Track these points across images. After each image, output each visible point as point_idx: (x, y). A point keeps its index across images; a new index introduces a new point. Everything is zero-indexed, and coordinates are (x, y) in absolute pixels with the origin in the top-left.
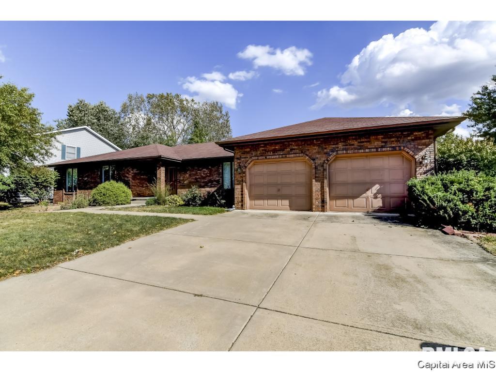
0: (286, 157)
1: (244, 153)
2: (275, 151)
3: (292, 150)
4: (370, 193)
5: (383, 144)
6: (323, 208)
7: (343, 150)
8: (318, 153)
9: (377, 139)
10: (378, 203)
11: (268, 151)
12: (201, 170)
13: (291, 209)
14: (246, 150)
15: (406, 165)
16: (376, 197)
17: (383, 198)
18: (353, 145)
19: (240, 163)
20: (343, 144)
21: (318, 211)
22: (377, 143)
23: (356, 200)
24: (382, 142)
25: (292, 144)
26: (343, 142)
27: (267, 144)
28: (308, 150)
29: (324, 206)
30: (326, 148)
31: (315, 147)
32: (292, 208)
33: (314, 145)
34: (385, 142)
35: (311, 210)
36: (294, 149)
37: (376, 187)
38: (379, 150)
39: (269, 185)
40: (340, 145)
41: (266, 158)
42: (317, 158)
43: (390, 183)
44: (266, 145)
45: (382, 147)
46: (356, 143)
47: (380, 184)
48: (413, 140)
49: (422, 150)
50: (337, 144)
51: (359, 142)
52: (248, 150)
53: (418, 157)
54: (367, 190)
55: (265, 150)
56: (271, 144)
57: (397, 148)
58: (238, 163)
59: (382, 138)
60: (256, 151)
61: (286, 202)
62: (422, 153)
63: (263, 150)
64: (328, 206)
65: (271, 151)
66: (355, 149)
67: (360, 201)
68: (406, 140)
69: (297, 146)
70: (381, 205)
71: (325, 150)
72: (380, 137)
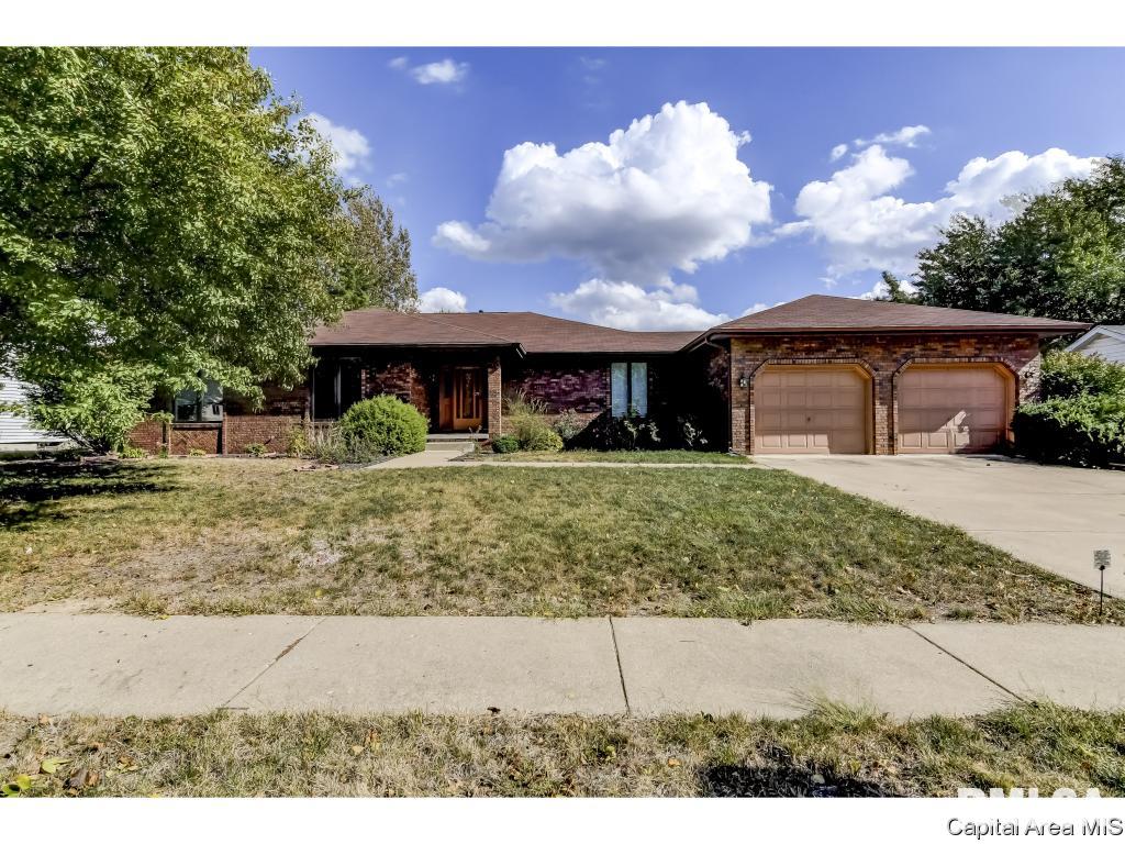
0: (830, 362)
1: (750, 352)
2: (809, 351)
3: (839, 351)
4: (952, 425)
5: (977, 352)
6: (892, 450)
7: (922, 356)
8: (883, 359)
9: (969, 344)
10: (963, 440)
11: (797, 351)
12: (559, 377)
13: (832, 453)
14: (755, 346)
15: (999, 384)
16: (961, 431)
17: (971, 431)
18: (935, 350)
19: (743, 368)
20: (921, 347)
21: (884, 453)
22: (970, 350)
23: (933, 435)
24: (976, 349)
25: (840, 343)
26: (921, 344)
27: (797, 339)
28: (867, 353)
29: (893, 446)
30: (895, 353)
31: (878, 350)
32: (834, 449)
33: (877, 345)
34: (980, 349)
35: (867, 453)
36: (844, 350)
37: (961, 415)
38: (973, 360)
39: (790, 410)
40: (917, 349)
41: (794, 363)
42: (882, 367)
43: (980, 410)
44: (792, 341)
45: (976, 356)
46: (940, 347)
47: (967, 410)
48: (1013, 349)
49: (1025, 363)
50: (912, 347)
51: (944, 347)
52: (759, 346)
53: (1021, 373)
54: (949, 420)
55: (792, 349)
56: (803, 340)
57: (996, 360)
58: (738, 369)
59: (976, 343)
60: (775, 349)
61: (823, 439)
62: (1025, 369)
63: (787, 348)
64: (899, 445)
65: (803, 351)
66: (939, 356)
67: (938, 437)
68: (1005, 347)
69: (847, 344)
70: (968, 442)
71: (895, 356)
72: (973, 341)
